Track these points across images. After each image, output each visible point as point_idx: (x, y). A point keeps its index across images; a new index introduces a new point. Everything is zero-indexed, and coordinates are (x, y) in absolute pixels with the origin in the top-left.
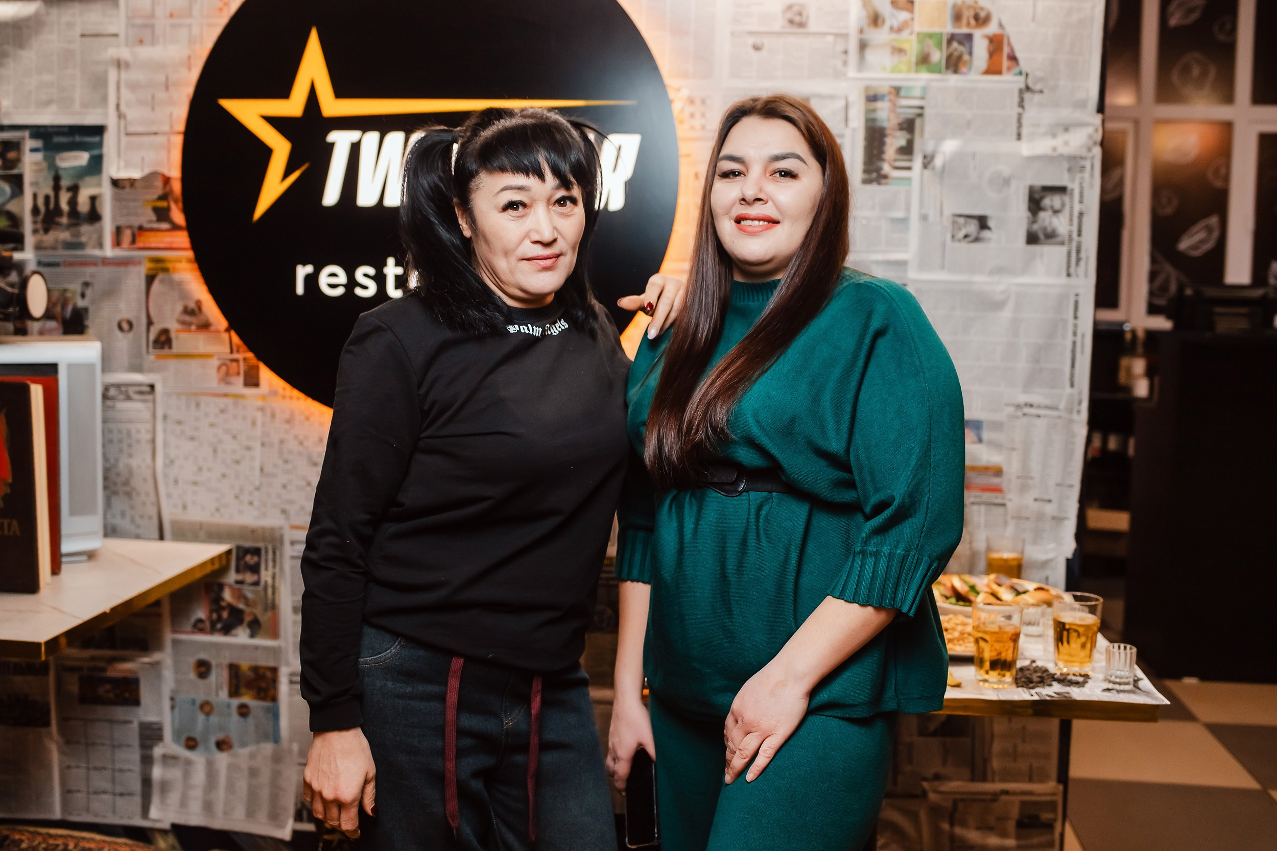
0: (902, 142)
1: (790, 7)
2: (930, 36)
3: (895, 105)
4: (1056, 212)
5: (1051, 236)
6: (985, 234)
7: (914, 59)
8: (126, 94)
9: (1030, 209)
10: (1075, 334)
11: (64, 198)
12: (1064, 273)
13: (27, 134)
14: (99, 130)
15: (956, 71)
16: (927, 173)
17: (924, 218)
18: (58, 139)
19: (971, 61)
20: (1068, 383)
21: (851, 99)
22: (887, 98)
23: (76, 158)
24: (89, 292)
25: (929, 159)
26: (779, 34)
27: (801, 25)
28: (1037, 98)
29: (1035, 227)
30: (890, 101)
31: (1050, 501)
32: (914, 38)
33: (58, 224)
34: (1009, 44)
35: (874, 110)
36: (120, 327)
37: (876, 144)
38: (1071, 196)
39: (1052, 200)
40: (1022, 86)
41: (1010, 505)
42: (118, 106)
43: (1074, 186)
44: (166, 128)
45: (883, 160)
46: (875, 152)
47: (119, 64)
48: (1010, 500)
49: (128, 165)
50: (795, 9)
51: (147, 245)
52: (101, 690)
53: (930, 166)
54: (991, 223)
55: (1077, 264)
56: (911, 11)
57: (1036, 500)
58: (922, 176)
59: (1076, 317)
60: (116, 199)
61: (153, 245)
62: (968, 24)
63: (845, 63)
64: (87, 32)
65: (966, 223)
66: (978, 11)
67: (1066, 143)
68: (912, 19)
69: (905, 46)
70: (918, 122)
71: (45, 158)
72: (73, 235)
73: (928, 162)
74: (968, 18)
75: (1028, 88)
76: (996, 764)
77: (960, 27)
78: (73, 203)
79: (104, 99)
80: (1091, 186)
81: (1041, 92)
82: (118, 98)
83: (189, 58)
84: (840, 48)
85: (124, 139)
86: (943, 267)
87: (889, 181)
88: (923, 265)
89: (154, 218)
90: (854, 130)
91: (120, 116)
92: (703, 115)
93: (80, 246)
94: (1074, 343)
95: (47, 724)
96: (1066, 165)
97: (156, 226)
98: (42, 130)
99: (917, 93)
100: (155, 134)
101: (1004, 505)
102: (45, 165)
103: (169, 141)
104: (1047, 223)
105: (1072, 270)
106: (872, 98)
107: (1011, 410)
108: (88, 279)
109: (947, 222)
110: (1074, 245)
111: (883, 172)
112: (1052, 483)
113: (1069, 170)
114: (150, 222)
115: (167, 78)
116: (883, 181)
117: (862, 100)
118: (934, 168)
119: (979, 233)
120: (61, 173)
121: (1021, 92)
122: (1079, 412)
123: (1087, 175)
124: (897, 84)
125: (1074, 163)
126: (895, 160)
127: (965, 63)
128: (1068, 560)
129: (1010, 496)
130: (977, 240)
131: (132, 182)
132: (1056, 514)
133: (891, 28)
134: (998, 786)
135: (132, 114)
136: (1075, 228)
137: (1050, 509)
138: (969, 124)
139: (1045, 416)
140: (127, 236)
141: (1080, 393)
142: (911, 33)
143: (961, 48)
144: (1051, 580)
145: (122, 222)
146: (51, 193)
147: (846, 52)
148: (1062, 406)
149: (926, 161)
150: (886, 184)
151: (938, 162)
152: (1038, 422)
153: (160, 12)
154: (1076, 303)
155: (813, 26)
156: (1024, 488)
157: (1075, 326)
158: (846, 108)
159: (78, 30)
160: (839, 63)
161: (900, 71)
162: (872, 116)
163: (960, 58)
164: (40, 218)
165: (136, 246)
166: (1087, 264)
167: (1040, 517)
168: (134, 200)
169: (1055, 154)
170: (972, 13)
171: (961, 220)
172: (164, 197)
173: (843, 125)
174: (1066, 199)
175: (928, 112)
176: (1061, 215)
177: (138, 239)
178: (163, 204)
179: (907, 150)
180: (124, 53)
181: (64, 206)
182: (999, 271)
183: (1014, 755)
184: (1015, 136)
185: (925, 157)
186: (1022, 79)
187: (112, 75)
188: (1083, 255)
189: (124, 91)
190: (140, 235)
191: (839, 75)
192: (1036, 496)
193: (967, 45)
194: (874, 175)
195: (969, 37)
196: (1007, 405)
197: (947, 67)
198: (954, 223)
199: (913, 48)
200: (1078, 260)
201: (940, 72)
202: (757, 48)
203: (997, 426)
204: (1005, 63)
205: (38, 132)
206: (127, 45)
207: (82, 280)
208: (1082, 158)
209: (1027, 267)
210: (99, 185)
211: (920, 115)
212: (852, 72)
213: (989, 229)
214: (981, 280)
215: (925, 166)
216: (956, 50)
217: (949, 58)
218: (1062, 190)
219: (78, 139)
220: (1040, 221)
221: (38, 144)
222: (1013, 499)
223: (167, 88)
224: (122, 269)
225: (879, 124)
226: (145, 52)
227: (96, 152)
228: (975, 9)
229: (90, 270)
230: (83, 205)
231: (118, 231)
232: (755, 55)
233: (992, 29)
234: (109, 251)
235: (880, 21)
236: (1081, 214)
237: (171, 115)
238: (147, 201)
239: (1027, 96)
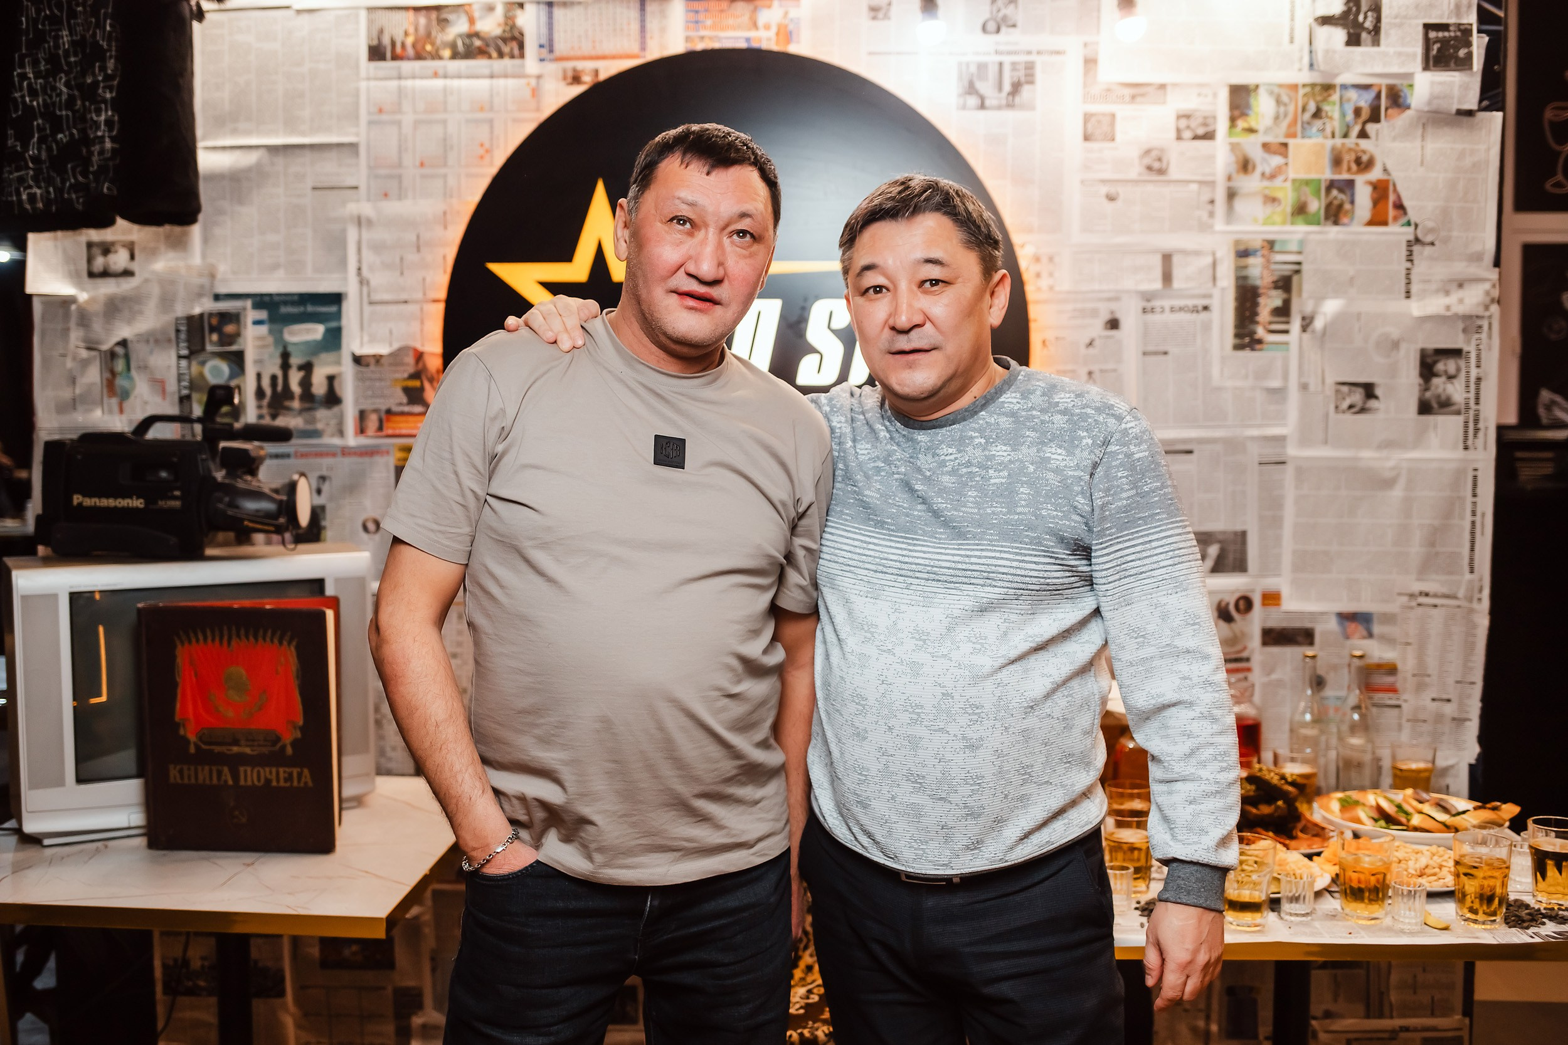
0: (1278, 302)
1: (1148, 152)
2: (1307, 182)
3: (1268, 261)
4: (1451, 378)
5: (1445, 405)
6: (1372, 403)
7: (1289, 210)
8: (368, 256)
9: (1422, 375)
10: (1474, 513)
11: (295, 378)
12: (1461, 446)
13: (249, 303)
14: (336, 299)
15: (1336, 223)
16: (1306, 336)
17: (1304, 387)
18: (284, 310)
19: (1353, 211)
20: (1466, 568)
21: (1219, 255)
22: (1259, 253)
23: (308, 331)
24: (326, 488)
25: (1308, 321)
26: (1136, 182)
27: (1161, 172)
28: (1428, 250)
29: (1428, 395)
30: (1263, 256)
31: (1449, 700)
32: (1289, 185)
33: (289, 409)
34: (1395, 190)
35: (1245, 267)
36: (365, 528)
37: (1248, 304)
38: (1468, 359)
39: (1445, 365)
40: (1411, 238)
41: (1405, 706)
42: (359, 269)
43: (1471, 348)
44: (419, 296)
45: (1257, 323)
46: (1247, 314)
47: (359, 221)
48: (1406, 701)
49: (373, 340)
50: (1154, 154)
51: (397, 432)
52: (347, 952)
53: (1309, 329)
54: (1378, 392)
55: (1475, 436)
56: (1285, 156)
57: (1434, 700)
58: (1301, 340)
59: (1475, 495)
60: (360, 378)
61: (404, 432)
62: (1349, 170)
63: (1211, 214)
64: (319, 185)
65: (1350, 392)
66: (1360, 154)
67: (1461, 301)
68: (1286, 164)
69: (1279, 195)
70: (1295, 279)
71: (271, 332)
72: (307, 422)
73: (1307, 323)
74: (1349, 162)
75: (1417, 240)
76: (1394, 997)
77: (1340, 173)
78: (306, 383)
79: (343, 263)
80: (1490, 348)
81: (1432, 244)
82: (360, 261)
83: (445, 213)
84: (1206, 197)
85: (367, 309)
86: (1326, 442)
87: (1265, 346)
88: (1305, 441)
89: (405, 400)
90: (1223, 289)
91: (363, 282)
92: (1051, 275)
93: (316, 434)
94: (1473, 523)
95: (281, 993)
96: (1460, 325)
97: (406, 409)
98: (267, 299)
99: (1294, 247)
100: (406, 302)
101: (1398, 706)
102: (270, 340)
103: (422, 309)
104: (1440, 390)
105: (1470, 442)
106: (1243, 253)
107: (1405, 599)
108: (325, 473)
109: (1330, 390)
110: (1472, 413)
111: (1257, 337)
112: (1451, 681)
113: (1465, 331)
114: (401, 404)
115: (418, 237)
116: (1258, 346)
117: (1232, 255)
118: (1313, 332)
119: (1365, 403)
120: (290, 349)
121: (1409, 244)
122: (1480, 600)
123: (1484, 336)
124: (1271, 237)
125: (1471, 323)
126: (1271, 323)
127: (1347, 212)
128: (1471, 766)
129: (1405, 696)
130: (1363, 410)
131: (378, 359)
132: (1456, 715)
133: (1263, 174)
134: (1397, 1022)
135: (377, 279)
136: (1472, 395)
137: (1449, 710)
138: (1352, 280)
139: (1442, 606)
140: (372, 422)
141: (1481, 580)
142: (1286, 180)
143: (1342, 196)
144: (1452, 789)
145: (367, 405)
146: (279, 374)
147: (1212, 202)
148: (1461, 594)
149: (1304, 323)
150: (1261, 350)
151: (1319, 324)
152: (1435, 611)
153: (408, 160)
154: (1475, 477)
155: (1174, 173)
156: (1420, 687)
157: (1474, 503)
158: (1214, 265)
159: (310, 183)
160: (1204, 215)
161: (1273, 224)
162: (1244, 273)
163: (1340, 206)
164: (265, 402)
165: (384, 433)
166: (1486, 435)
167: (1439, 718)
168: (380, 380)
169: (1448, 314)
170: (1353, 157)
171: (1345, 389)
172: (416, 376)
173: (1210, 284)
174: (1462, 363)
175: (1305, 268)
176: (1455, 381)
177: (385, 425)
178: (417, 383)
179: (1283, 312)
180: (366, 209)
181: (295, 388)
182: (1388, 444)
183: (1415, 988)
184: (1403, 295)
185: (1304, 318)
186: (1411, 229)
187: (352, 234)
188: (1481, 425)
189: (365, 252)
190: (388, 420)
191: (1205, 228)
192: (1435, 696)
193: (1349, 193)
194: (1247, 340)
195: (1351, 184)
196: (1400, 594)
197: (1327, 218)
198: (1337, 391)
199: (1288, 197)
200: (1477, 430)
201: (1319, 224)
202: (1111, 198)
203: (1389, 619)
204: (1391, 212)
205: (262, 301)
206: (369, 200)
207: (317, 474)
208: (1478, 317)
209: (1419, 441)
210: (338, 363)
211: (1298, 272)
212: (1219, 225)
213: (1376, 397)
214: (1367, 455)
215: (1304, 329)
216: (1335, 198)
217: (1329, 206)
218: (1456, 353)
219: (310, 308)
220: (1433, 388)
221: (263, 315)
222: (1409, 700)
223: (418, 249)
224: (366, 459)
225: (1251, 282)
226: (393, 207)
227: (333, 324)
228: (1356, 152)
229: (327, 461)
230: (319, 386)
231: (362, 415)
232: (1109, 206)
233: (1376, 174)
234: (352, 439)
235: (1250, 167)
236: (1479, 380)
237: (424, 279)
238: (396, 380)
239: (1416, 249)
